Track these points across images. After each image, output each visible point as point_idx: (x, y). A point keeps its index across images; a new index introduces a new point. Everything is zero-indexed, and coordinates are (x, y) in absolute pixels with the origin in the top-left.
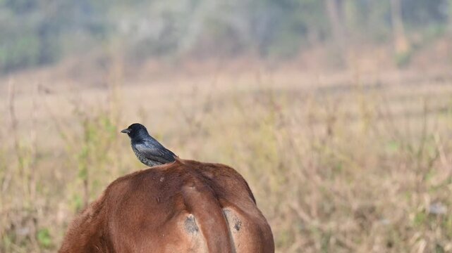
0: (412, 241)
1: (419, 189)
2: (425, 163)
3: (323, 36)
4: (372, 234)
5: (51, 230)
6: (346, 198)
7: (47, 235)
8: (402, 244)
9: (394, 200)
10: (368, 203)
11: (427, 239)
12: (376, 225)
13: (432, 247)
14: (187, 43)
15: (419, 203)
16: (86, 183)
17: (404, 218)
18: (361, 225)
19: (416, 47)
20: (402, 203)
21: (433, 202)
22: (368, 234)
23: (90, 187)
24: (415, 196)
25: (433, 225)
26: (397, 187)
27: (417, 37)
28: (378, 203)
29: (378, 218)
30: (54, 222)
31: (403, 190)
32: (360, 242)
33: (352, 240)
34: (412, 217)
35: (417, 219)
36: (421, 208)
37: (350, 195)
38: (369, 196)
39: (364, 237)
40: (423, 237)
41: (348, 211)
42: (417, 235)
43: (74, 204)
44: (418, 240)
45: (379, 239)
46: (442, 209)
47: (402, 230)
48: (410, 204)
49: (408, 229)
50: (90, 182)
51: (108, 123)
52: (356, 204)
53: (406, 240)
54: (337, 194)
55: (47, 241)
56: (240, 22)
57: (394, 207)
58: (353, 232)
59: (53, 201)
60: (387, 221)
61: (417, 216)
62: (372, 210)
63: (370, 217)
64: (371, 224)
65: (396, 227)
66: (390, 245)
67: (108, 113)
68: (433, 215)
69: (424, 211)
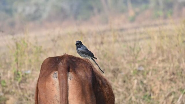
0: (132, 80)
1: (134, 62)
2: (136, 52)
3: (99, 11)
4: (118, 78)
5: (6, 81)
6: (109, 66)
7: (4, 82)
8: (129, 81)
9: (125, 66)
10: (116, 67)
11: (137, 79)
12: (119, 75)
13: (139, 82)
14: (45, 15)
15: (134, 66)
16: (17, 63)
17: (129, 72)
18: (114, 75)
19: (137, 14)
20: (128, 67)
21: (139, 66)
22: (117, 78)
23: (19, 65)
24: (133, 65)
25: (139, 74)
26: (126, 61)
27: (137, 9)
28: (120, 67)
29: (120, 72)
30: (7, 78)
31: (129, 62)
32: (114, 81)
33: (111, 80)
34: (132, 72)
35: (134, 72)
36: (135, 68)
37: (110, 65)
38: (117, 65)
39: (115, 79)
40: (136, 78)
41: (109, 70)
42: (134, 78)
43: (14, 71)
44: (134, 80)
45: (121, 80)
46: (142, 69)
47: (129, 76)
48: (131, 67)
49: (131, 76)
50: (19, 63)
51: (24, 42)
52: (112, 68)
53: (130, 80)
54: (105, 64)
55: (4, 84)
56: (66, 6)
57: (125, 68)
58: (111, 78)
59: (6, 71)
60: (123, 73)
61: (134, 71)
62: (118, 70)
63: (117, 72)
64: (117, 74)
65: (127, 75)
66: (124, 82)
67: (24, 38)
68: (139, 71)
69: (136, 69)
